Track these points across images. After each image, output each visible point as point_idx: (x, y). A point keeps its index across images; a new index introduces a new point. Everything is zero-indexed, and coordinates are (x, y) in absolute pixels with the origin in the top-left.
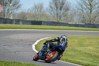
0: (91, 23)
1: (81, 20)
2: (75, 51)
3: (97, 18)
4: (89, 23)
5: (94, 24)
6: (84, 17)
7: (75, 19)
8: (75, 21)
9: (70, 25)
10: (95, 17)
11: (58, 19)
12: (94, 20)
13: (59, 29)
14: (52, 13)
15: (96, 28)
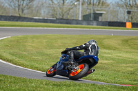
0: (64, 18)
1: (50, 14)
2: (43, 54)
3: (71, 10)
4: (61, 17)
5: (68, 20)
6: (54, 10)
7: (42, 12)
8: (42, 15)
9: (36, 21)
10: (69, 10)
11: (21, 13)
12: (68, 14)
13: (21, 26)
14: (12, 4)
15: (70, 24)
